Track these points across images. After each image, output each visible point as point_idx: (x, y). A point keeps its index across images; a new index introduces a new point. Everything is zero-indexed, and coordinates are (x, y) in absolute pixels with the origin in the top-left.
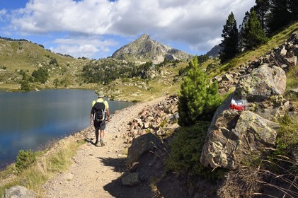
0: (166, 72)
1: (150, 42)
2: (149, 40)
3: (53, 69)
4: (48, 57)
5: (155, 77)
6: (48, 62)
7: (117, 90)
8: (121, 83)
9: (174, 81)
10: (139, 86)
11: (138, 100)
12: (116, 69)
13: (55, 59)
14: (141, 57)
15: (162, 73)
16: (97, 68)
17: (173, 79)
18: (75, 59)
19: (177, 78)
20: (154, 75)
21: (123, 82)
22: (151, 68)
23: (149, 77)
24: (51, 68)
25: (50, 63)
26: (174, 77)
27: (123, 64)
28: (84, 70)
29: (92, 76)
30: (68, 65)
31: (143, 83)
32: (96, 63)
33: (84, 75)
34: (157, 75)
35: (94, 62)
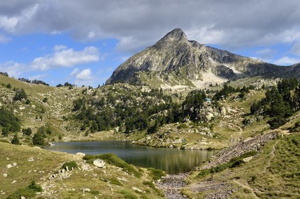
0: (230, 110)
1: (185, 45)
3: (21, 108)
4: (9, 86)
5: (213, 118)
6: (11, 96)
7: (177, 138)
8: (175, 129)
9: (244, 122)
10: (202, 133)
11: (212, 148)
12: (135, 103)
13: (23, 91)
14: (170, 77)
15: (224, 110)
16: (100, 104)
17: (242, 119)
19: (248, 118)
20: (210, 116)
21: (179, 128)
22: (205, 103)
23: (205, 119)
24: (17, 108)
25: (15, 99)
26: (243, 116)
27: (145, 94)
28: (76, 108)
29: (94, 118)
30: (45, 100)
31: (206, 129)
32: (94, 94)
33: (80, 118)
34: (216, 114)
35: (89, 92)
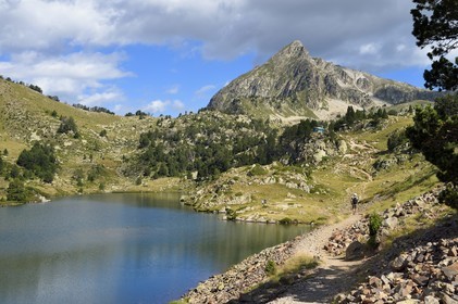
0: (353, 145)
2: (303, 58)
3: (66, 144)
4: (54, 114)
5: (324, 159)
6: (54, 128)
7: (239, 195)
8: (244, 177)
9: (375, 165)
10: (290, 185)
11: (292, 218)
12: (224, 138)
13: (71, 121)
14: (284, 105)
15: (344, 146)
16: (175, 139)
17: (373, 160)
18: (118, 119)
19: (382, 158)
20: (323, 154)
21: (250, 174)
22: (314, 135)
23: (312, 160)
24: (61, 143)
25: (60, 131)
26: (375, 155)
27: (240, 125)
28: (143, 144)
29: (164, 159)
30: (103, 134)
31: (299, 177)
32: (172, 126)
33: (146, 158)
34: (331, 152)
35: (166, 123)
